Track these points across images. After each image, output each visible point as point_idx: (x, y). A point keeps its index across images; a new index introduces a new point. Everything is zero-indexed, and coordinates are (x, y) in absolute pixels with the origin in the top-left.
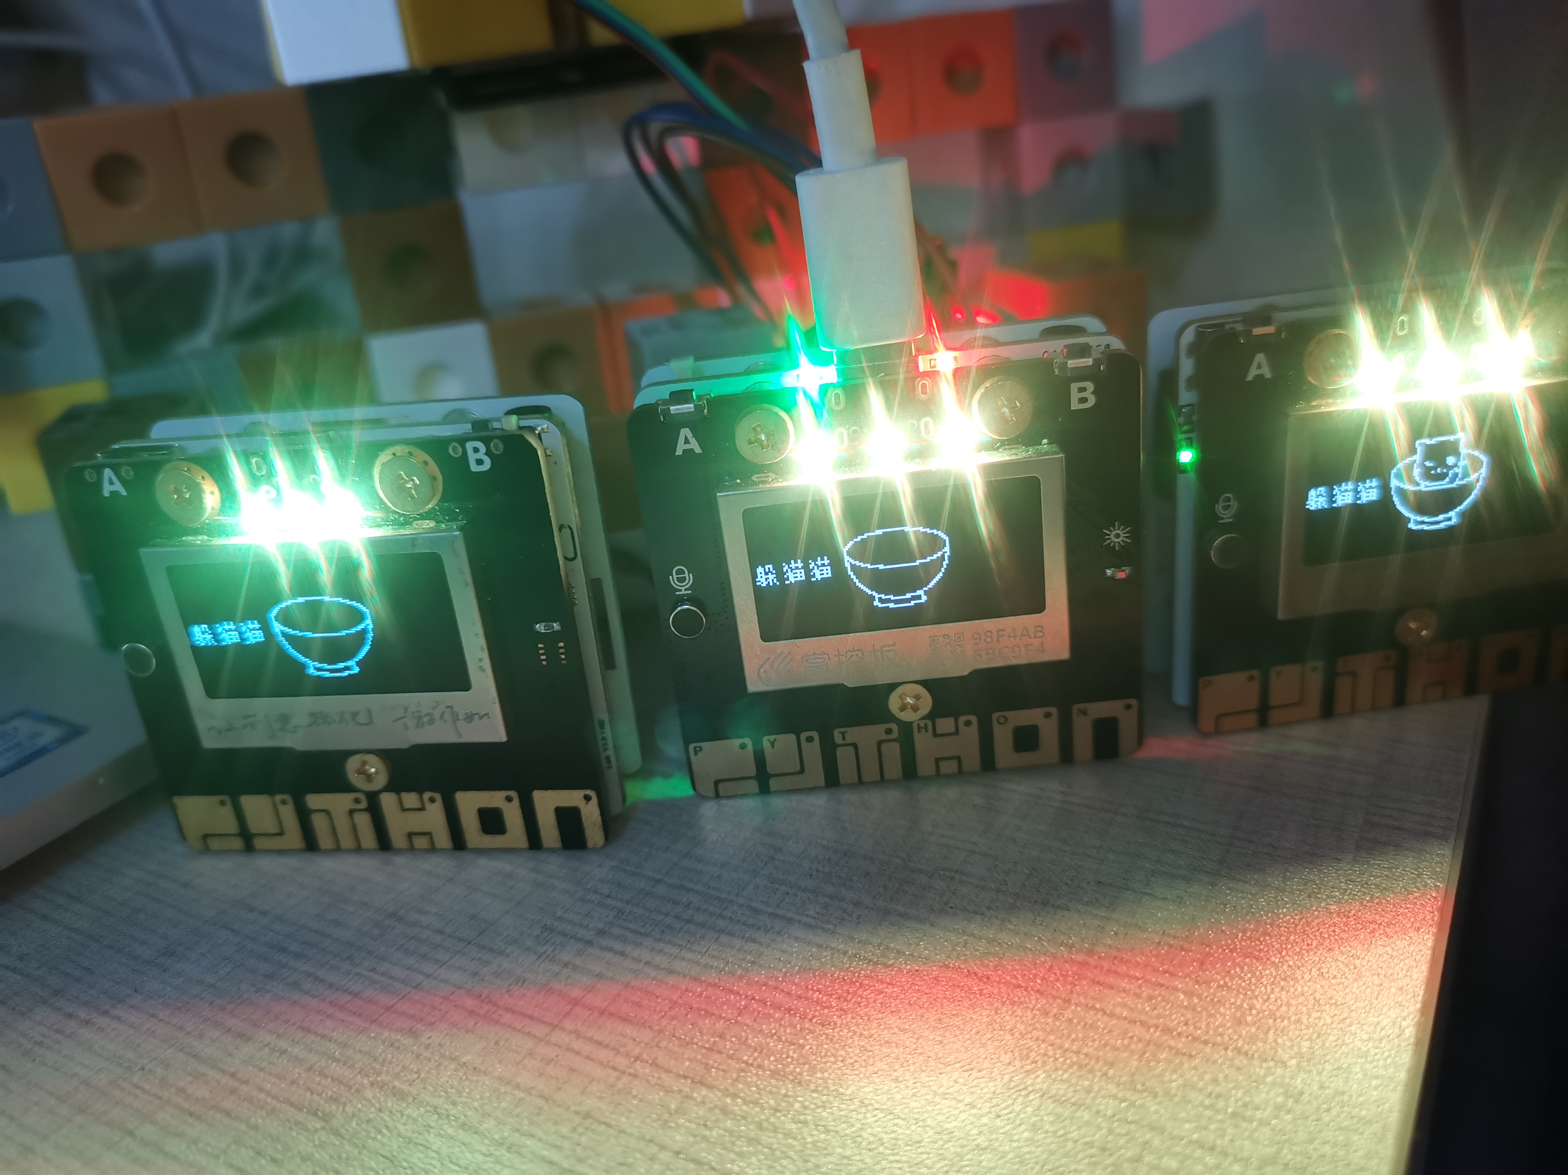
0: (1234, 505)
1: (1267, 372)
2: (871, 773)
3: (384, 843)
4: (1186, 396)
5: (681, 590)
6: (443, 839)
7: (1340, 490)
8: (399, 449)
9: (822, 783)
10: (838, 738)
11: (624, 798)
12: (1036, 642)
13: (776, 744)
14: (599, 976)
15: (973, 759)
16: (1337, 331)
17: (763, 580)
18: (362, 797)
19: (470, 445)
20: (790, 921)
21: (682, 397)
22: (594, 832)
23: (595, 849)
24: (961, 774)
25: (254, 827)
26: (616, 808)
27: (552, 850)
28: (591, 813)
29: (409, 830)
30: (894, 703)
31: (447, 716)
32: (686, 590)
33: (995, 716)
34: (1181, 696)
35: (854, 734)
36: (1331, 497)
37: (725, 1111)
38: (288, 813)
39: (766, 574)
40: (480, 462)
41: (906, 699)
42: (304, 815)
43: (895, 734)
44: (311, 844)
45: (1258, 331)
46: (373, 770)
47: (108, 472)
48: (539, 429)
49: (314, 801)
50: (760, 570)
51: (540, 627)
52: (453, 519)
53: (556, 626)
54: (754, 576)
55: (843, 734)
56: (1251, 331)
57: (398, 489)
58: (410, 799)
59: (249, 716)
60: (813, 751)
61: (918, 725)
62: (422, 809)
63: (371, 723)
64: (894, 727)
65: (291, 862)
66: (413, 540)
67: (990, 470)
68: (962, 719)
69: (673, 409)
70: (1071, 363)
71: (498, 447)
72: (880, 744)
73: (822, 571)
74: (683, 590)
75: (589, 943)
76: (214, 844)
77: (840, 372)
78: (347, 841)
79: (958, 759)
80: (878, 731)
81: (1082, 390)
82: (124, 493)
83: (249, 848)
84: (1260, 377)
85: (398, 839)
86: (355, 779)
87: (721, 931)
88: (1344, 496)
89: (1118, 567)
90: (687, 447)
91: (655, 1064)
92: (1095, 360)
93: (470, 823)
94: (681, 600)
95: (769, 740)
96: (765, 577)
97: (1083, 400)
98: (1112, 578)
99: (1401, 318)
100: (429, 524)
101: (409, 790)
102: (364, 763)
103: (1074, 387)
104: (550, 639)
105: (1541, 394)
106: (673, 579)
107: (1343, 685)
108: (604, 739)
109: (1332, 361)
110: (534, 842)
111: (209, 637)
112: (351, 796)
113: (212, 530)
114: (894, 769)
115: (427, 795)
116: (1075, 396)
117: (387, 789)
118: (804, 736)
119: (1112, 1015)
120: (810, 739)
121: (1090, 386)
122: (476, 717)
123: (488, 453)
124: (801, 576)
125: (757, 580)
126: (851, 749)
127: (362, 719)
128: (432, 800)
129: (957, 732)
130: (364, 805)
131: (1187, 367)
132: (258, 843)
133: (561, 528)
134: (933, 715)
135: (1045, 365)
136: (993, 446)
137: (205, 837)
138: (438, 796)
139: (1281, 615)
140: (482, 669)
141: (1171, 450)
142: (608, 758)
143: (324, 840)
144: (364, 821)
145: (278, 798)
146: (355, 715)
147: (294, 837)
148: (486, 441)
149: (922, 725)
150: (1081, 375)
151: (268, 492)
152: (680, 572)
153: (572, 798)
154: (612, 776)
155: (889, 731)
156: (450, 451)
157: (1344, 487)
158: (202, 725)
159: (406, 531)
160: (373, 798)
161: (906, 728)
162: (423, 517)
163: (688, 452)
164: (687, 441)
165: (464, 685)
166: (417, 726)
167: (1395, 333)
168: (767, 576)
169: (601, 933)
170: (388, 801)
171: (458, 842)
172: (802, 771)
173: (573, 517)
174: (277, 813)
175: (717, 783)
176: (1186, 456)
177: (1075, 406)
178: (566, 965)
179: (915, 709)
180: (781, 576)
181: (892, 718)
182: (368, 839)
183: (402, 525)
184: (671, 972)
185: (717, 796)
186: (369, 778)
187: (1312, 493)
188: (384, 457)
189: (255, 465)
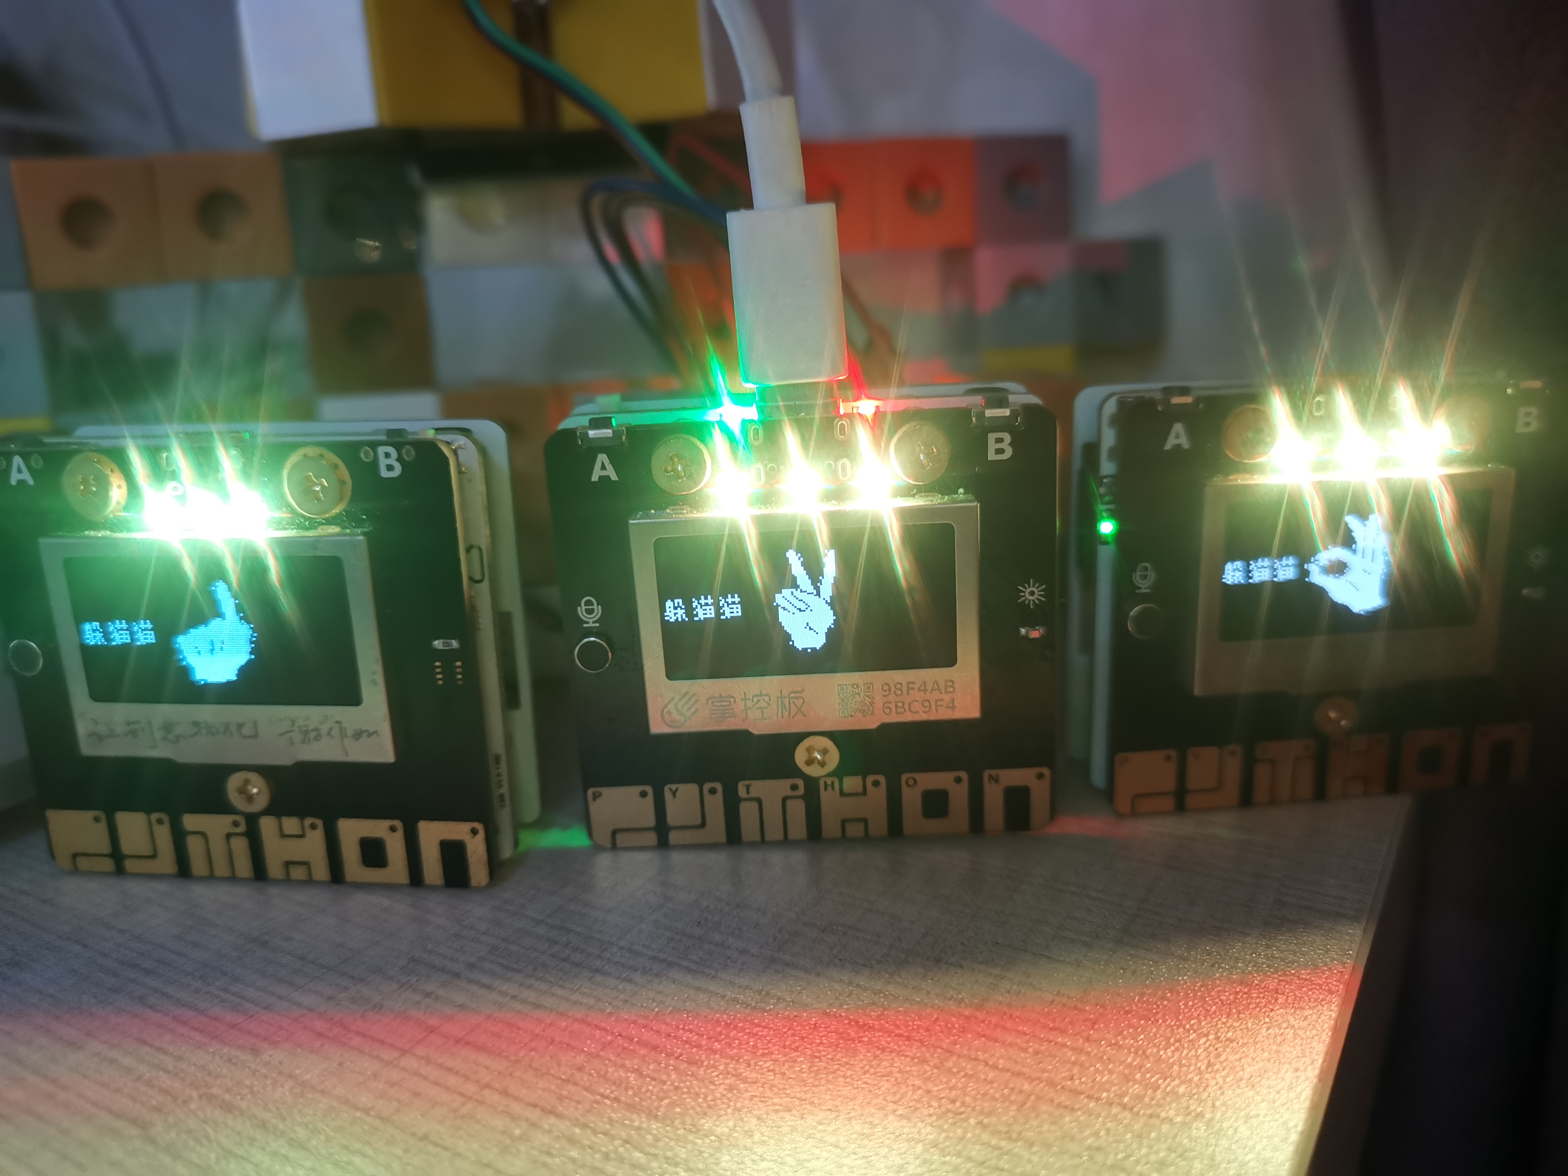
0: (1152, 575)
1: (1184, 442)
2: (774, 833)
3: (260, 873)
4: (1107, 467)
5: (587, 623)
6: (321, 871)
7: (1256, 566)
8: (311, 451)
9: (723, 839)
10: (742, 792)
11: (516, 843)
12: (947, 698)
13: (678, 794)
14: (461, 1006)
15: (879, 825)
16: (1254, 406)
17: (672, 615)
18: (241, 820)
19: (381, 450)
20: (670, 964)
21: (601, 422)
22: (478, 872)
23: (479, 889)
24: (867, 839)
25: (126, 847)
26: (506, 851)
27: (433, 888)
28: (476, 848)
29: (287, 859)
30: (800, 756)
31: (335, 732)
32: (594, 622)
33: (904, 777)
34: (1098, 777)
35: (759, 788)
36: (1248, 572)
37: (572, 1141)
38: (164, 834)
39: (675, 608)
40: (390, 468)
41: (813, 753)
42: (179, 836)
43: (801, 791)
44: (184, 870)
45: (1176, 400)
46: (255, 790)
47: (17, 460)
48: (456, 445)
49: (190, 821)
50: (669, 604)
51: (438, 644)
52: (359, 523)
53: (455, 644)
54: (663, 609)
55: (748, 787)
56: (1169, 401)
57: (305, 491)
58: (291, 824)
59: (133, 723)
60: (716, 803)
61: (825, 782)
62: (302, 836)
63: (255, 736)
64: (800, 782)
65: (161, 886)
66: (315, 543)
67: (905, 514)
68: (870, 779)
69: (592, 433)
70: (989, 413)
71: (410, 454)
72: (784, 800)
73: (732, 610)
74: (591, 621)
75: (457, 975)
76: (83, 864)
77: (761, 410)
78: (221, 870)
79: (865, 821)
80: (782, 787)
81: (999, 440)
82: (31, 482)
83: (120, 871)
84: (1178, 447)
85: (274, 869)
86: (234, 798)
87: (598, 971)
88: (1261, 572)
89: (1032, 626)
90: (604, 473)
91: (505, 1093)
92: (1012, 411)
93: (351, 853)
94: (589, 632)
95: (670, 789)
96: (674, 612)
97: (1000, 451)
98: (1026, 638)
99: (1317, 399)
100: (334, 529)
101: (290, 814)
102: (247, 782)
103: (992, 437)
104: (448, 656)
105: (1453, 481)
106: (581, 611)
107: (1262, 773)
108: (499, 775)
109: (1250, 435)
110: (416, 877)
111: (99, 635)
112: (230, 818)
113: (114, 525)
114: (798, 829)
115: (308, 821)
116: (992, 446)
117: (267, 812)
118: (707, 786)
119: (995, 1067)
120: (713, 791)
121: (1007, 437)
122: (365, 735)
123: (399, 459)
124: (711, 613)
125: (666, 614)
126: (755, 805)
127: (247, 730)
128: (313, 827)
129: (864, 792)
130: (242, 828)
131: (1109, 438)
132: (130, 865)
133: (468, 550)
134: (840, 772)
135: (964, 413)
136: (908, 492)
137: (75, 856)
138: (319, 823)
139: (1197, 691)
140: (374, 682)
141: (1091, 522)
142: (502, 796)
143: (198, 866)
144: (240, 846)
145: (154, 816)
146: (240, 726)
147: (166, 862)
148: (398, 447)
149: (829, 783)
150: (999, 425)
151: (175, 488)
152: (589, 603)
153: (458, 830)
154: (504, 818)
155: (794, 787)
156: (362, 456)
157: (1260, 563)
158: (82, 728)
159: (311, 533)
160: (252, 820)
161: (811, 783)
162: (329, 522)
163: (604, 479)
164: (603, 467)
165: (352, 697)
166: (303, 742)
167: (1311, 412)
168: (676, 611)
169: (471, 966)
170: (267, 825)
171: (337, 874)
172: (703, 824)
173: (482, 538)
174: (152, 833)
175: (614, 833)
176: (1107, 527)
177: (992, 456)
178: (428, 995)
179: (822, 764)
180: (690, 611)
181: (800, 774)
182: (244, 867)
183: (307, 529)
184: (537, 1006)
185: (614, 847)
186: (250, 798)
187: (1229, 567)
188: (294, 458)
189: (165, 460)
